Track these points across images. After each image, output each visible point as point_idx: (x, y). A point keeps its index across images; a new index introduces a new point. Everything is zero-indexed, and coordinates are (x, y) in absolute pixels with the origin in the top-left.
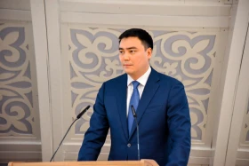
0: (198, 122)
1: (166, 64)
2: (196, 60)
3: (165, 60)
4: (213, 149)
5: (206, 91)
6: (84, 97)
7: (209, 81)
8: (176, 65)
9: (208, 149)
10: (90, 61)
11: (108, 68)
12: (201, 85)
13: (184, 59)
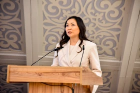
0: (114, 47)
1: (97, 14)
2: (114, 12)
3: (96, 11)
4: (121, 62)
5: (118, 30)
6: (50, 31)
7: (120, 24)
8: (102, 14)
9: (118, 61)
10: (54, 11)
11: (64, 15)
12: (116, 26)
13: (107, 11)
